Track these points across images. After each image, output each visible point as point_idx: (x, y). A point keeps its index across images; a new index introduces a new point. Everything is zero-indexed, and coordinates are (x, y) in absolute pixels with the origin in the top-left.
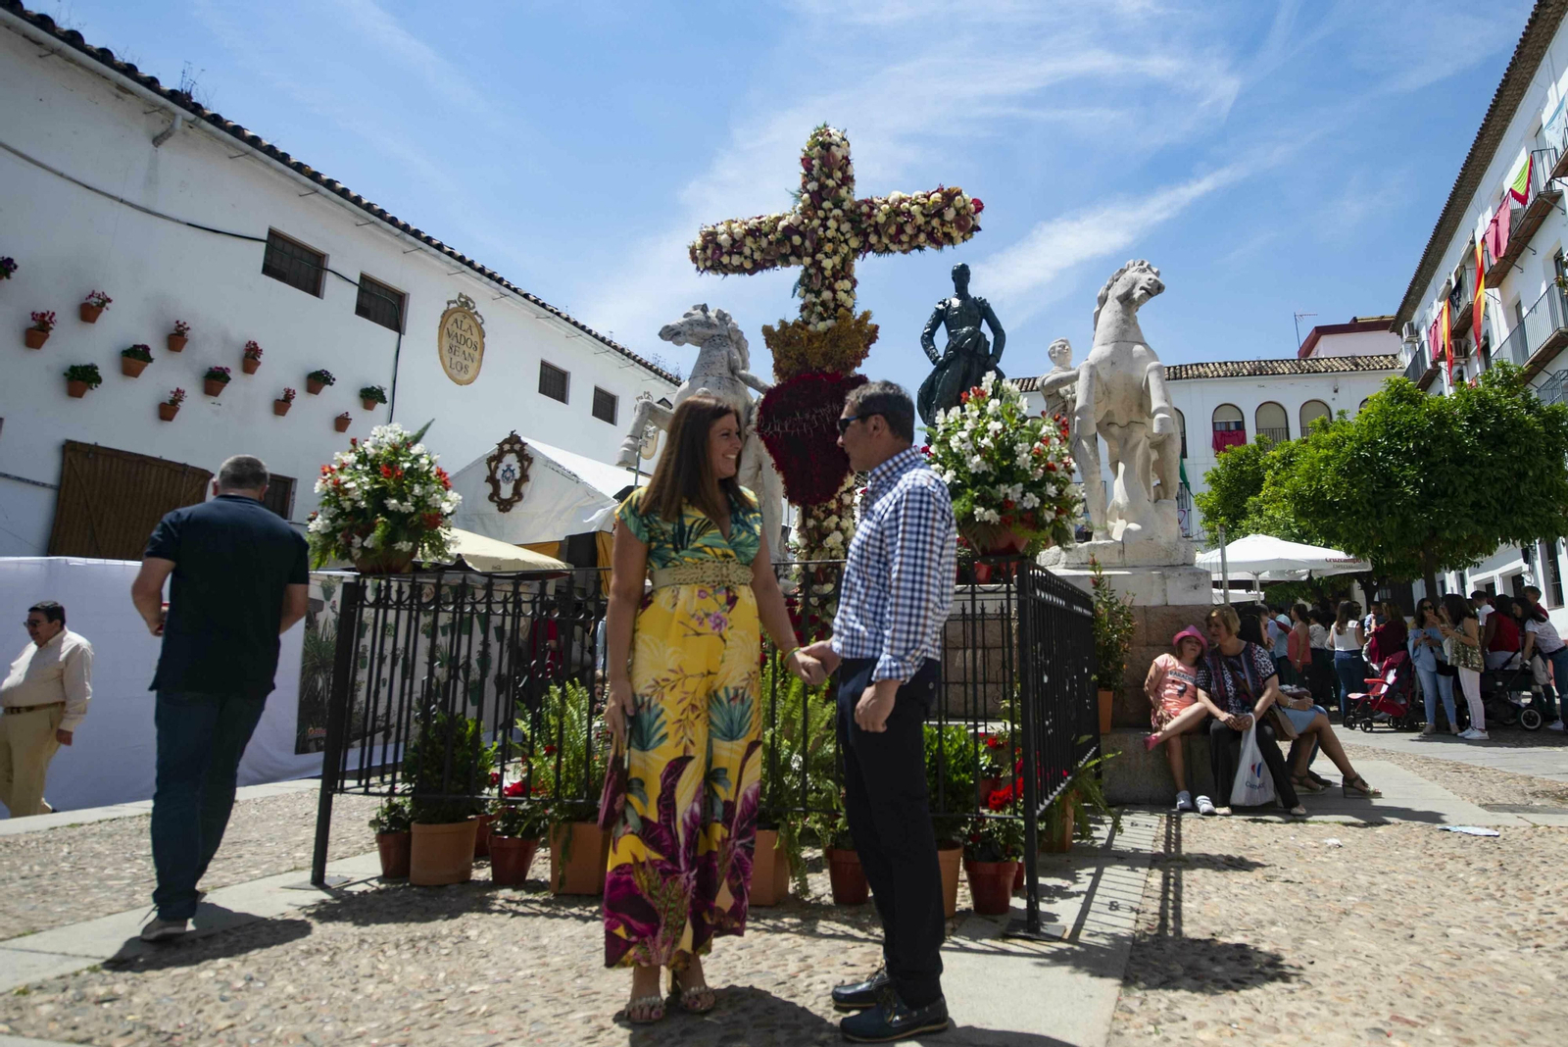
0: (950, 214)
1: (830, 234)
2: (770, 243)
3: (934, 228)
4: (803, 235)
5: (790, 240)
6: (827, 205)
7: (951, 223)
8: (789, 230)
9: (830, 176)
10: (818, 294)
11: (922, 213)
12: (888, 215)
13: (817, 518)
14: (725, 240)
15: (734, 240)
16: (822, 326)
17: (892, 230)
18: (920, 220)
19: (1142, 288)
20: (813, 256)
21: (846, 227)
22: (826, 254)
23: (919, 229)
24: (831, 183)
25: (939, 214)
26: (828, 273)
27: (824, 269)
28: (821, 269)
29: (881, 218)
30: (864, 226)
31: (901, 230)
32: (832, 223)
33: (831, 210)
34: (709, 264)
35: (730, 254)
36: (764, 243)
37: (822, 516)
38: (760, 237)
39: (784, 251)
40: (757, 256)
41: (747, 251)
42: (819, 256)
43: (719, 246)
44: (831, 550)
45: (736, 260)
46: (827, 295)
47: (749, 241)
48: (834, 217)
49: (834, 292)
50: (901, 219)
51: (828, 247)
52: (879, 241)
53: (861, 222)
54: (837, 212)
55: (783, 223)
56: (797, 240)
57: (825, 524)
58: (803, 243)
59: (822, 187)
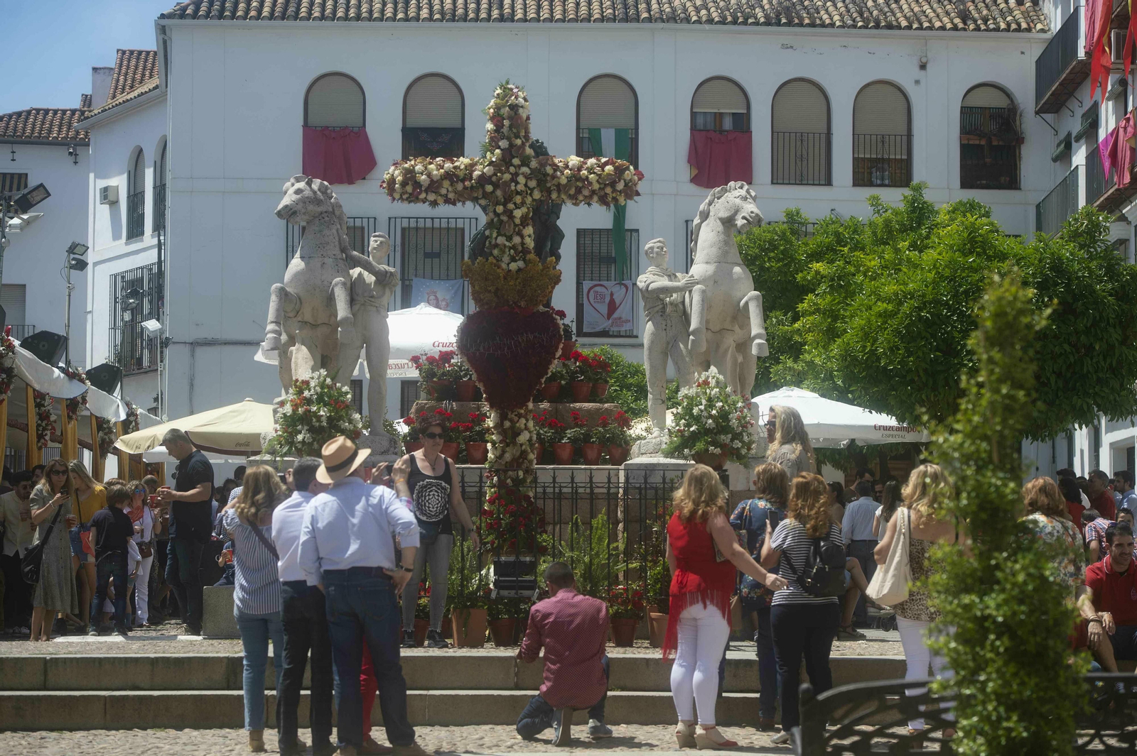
0: (620, 186)
1: (520, 187)
2: (465, 188)
3: (606, 194)
4: (496, 186)
5: (483, 187)
6: (516, 161)
7: (620, 192)
8: (483, 179)
9: (517, 136)
10: (509, 239)
11: (598, 181)
12: (569, 178)
13: (511, 421)
14: (424, 180)
15: (432, 181)
16: (513, 266)
17: (572, 191)
18: (596, 186)
19: (744, 218)
20: (505, 205)
21: (533, 184)
22: (515, 204)
23: (593, 192)
24: (519, 142)
25: (613, 184)
26: (518, 221)
27: (514, 217)
28: (511, 217)
29: (564, 181)
30: (548, 185)
31: (579, 191)
32: (521, 179)
33: (519, 167)
34: (404, 197)
35: (426, 191)
36: (460, 186)
37: (516, 419)
38: (457, 182)
39: (476, 195)
40: (451, 196)
41: (443, 191)
42: (511, 206)
43: (417, 184)
44: (521, 445)
45: (432, 197)
46: (517, 240)
47: (446, 184)
48: (523, 174)
49: (522, 237)
50: (580, 184)
51: (518, 199)
52: (559, 197)
53: (546, 181)
54: (525, 169)
55: (476, 173)
56: (489, 188)
57: (518, 425)
58: (493, 192)
59: (511, 145)
